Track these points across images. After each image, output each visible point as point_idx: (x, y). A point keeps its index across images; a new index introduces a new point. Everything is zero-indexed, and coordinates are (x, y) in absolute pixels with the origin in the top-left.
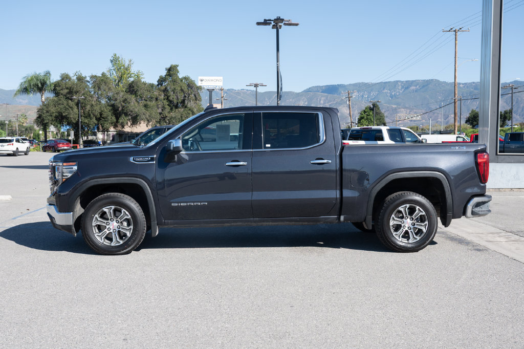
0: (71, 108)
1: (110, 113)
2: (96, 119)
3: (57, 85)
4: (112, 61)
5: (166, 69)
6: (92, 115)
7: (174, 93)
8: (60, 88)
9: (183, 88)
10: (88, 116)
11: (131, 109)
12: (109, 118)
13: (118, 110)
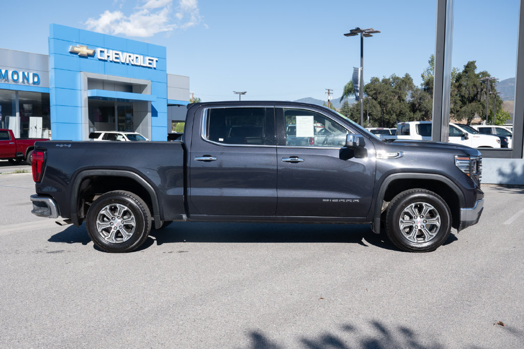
0: (374, 106)
1: (408, 110)
2: (396, 115)
3: (368, 87)
4: (430, 62)
5: (464, 66)
6: (392, 112)
7: (466, 88)
8: (370, 90)
9: (475, 83)
10: (389, 113)
11: (425, 105)
12: (407, 114)
13: (415, 106)
